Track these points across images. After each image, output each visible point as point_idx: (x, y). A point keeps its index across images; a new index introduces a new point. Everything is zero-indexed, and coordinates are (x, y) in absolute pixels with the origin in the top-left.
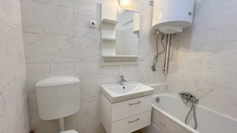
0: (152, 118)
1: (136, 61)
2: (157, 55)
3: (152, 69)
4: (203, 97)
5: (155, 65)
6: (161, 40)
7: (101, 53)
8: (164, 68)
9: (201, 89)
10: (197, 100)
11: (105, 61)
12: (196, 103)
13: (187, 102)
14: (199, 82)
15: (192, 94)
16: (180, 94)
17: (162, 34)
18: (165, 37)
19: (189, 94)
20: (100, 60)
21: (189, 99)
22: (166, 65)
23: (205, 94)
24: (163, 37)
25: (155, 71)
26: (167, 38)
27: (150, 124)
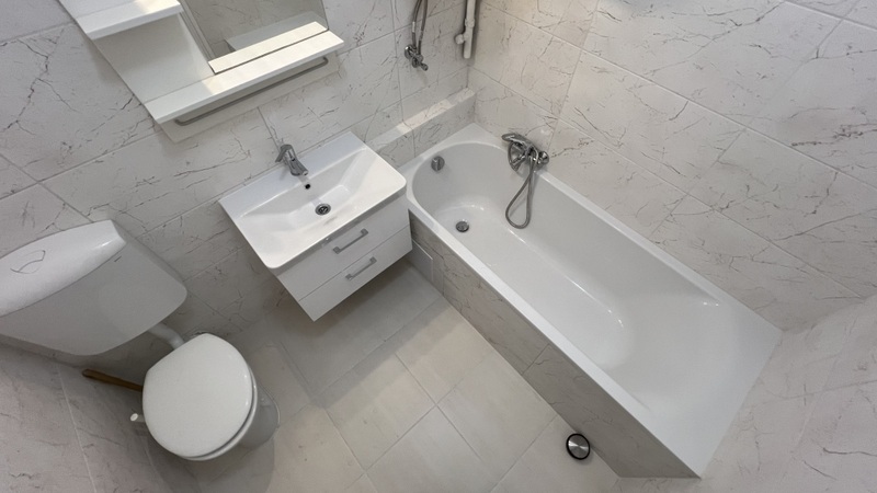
1: (326, 62)
4: (559, 154)
8: (460, 39)
9: (560, 132)
10: (545, 161)
11: (182, 123)
12: (538, 171)
14: (559, 112)
15: (537, 143)
16: (504, 138)
19: (529, 141)
22: (470, 22)
23: (565, 149)
25: (421, 69)
27: (409, 248)
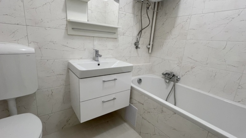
0: (131, 98)
1: (115, 33)
2: (141, 29)
3: (135, 47)
4: (184, 75)
5: (139, 41)
6: (146, 10)
7: (67, 17)
8: (149, 47)
9: (183, 67)
10: (179, 80)
11: (72, 29)
12: (177, 82)
13: (169, 82)
14: (182, 60)
15: (175, 74)
16: (163, 74)
17: (148, 2)
18: (151, 6)
19: (172, 73)
20: (65, 26)
21: (171, 78)
22: (151, 43)
23: (186, 72)
24: (149, 6)
25: (138, 49)
26: (154, 9)
27: (128, 105)
